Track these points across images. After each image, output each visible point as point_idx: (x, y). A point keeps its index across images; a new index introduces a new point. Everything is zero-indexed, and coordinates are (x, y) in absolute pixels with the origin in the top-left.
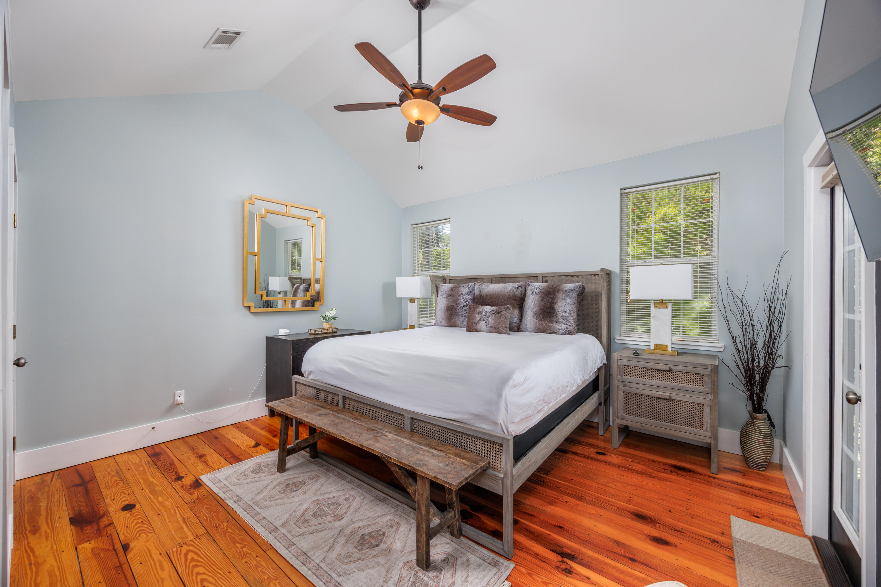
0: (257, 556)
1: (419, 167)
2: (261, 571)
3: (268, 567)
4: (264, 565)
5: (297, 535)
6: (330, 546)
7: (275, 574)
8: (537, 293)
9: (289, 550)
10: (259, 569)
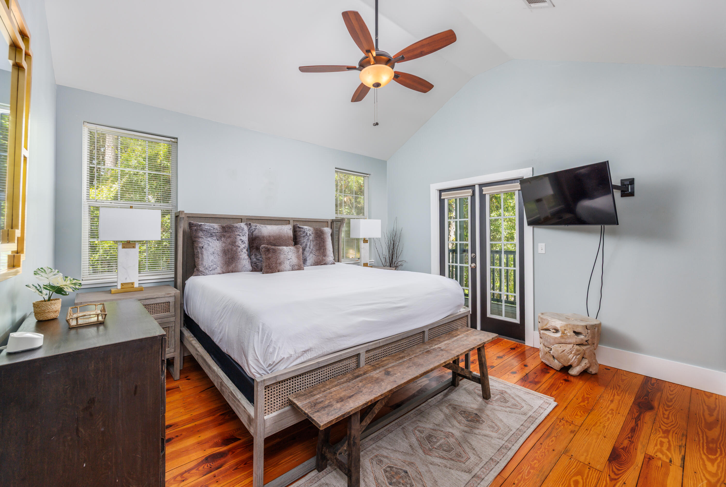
0: (514, 484)
1: (377, 124)
2: (527, 476)
3: (522, 472)
4: (521, 475)
5: (479, 459)
6: (485, 437)
7: (526, 465)
8: (311, 234)
9: (499, 461)
10: (526, 478)
